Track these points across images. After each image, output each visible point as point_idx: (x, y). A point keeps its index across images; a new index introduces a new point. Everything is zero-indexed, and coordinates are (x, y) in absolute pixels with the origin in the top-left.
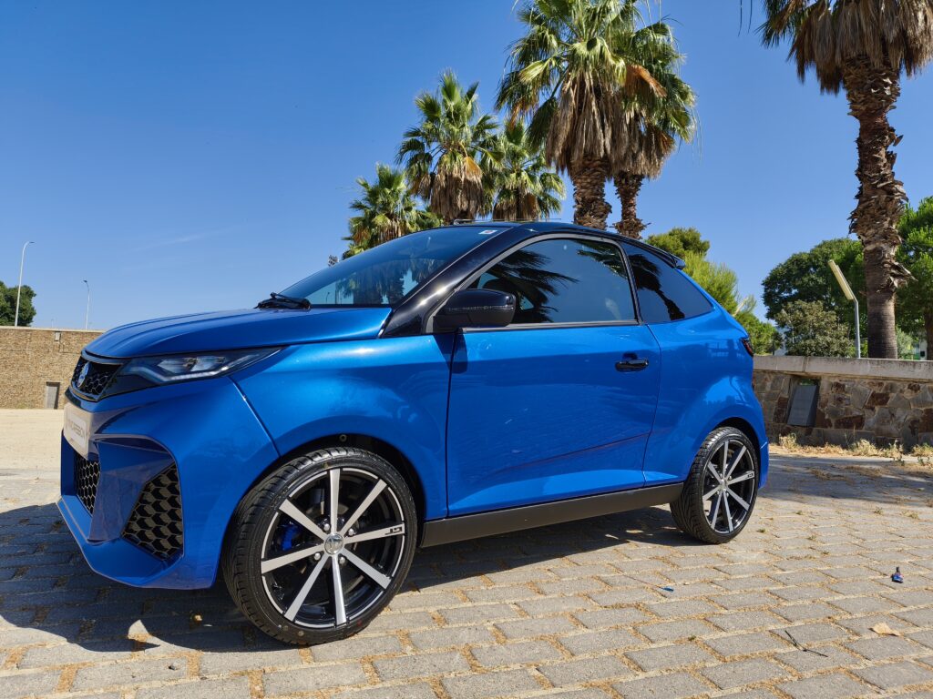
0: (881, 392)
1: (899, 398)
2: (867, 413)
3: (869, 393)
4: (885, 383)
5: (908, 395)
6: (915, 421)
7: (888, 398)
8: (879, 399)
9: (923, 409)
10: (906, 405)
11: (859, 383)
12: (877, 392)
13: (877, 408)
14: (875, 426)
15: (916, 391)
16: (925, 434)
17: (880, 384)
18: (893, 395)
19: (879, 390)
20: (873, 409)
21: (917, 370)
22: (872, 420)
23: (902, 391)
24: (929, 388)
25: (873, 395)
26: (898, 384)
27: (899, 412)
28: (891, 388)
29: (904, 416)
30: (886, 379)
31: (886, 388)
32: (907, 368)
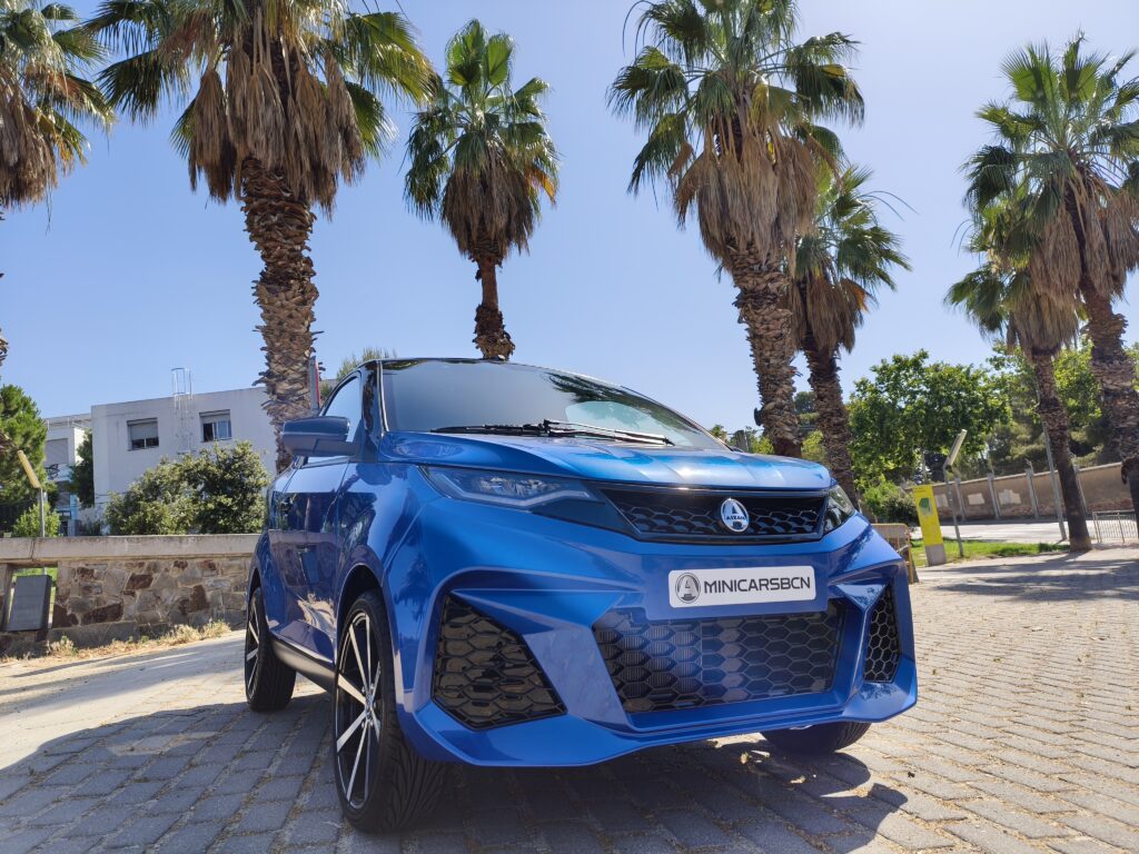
0: (143, 573)
1: (164, 578)
2: (126, 600)
3: (128, 576)
4: (147, 563)
5: (175, 574)
6: (185, 601)
7: (151, 580)
8: (141, 581)
9: (192, 587)
10: (172, 585)
11: (114, 565)
12: (137, 574)
13: (138, 593)
14: (137, 613)
15: (183, 568)
16: (198, 613)
17: (141, 565)
18: (156, 576)
19: (138, 572)
20: (133, 594)
21: (184, 546)
22: (132, 607)
23: (167, 570)
24: (198, 564)
25: (133, 578)
26: (163, 562)
27: (165, 594)
28: (155, 568)
29: (171, 597)
30: (147, 558)
31: (149, 568)
32: (172, 544)
